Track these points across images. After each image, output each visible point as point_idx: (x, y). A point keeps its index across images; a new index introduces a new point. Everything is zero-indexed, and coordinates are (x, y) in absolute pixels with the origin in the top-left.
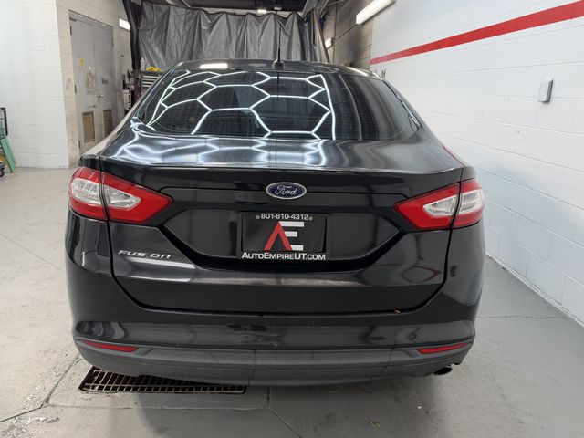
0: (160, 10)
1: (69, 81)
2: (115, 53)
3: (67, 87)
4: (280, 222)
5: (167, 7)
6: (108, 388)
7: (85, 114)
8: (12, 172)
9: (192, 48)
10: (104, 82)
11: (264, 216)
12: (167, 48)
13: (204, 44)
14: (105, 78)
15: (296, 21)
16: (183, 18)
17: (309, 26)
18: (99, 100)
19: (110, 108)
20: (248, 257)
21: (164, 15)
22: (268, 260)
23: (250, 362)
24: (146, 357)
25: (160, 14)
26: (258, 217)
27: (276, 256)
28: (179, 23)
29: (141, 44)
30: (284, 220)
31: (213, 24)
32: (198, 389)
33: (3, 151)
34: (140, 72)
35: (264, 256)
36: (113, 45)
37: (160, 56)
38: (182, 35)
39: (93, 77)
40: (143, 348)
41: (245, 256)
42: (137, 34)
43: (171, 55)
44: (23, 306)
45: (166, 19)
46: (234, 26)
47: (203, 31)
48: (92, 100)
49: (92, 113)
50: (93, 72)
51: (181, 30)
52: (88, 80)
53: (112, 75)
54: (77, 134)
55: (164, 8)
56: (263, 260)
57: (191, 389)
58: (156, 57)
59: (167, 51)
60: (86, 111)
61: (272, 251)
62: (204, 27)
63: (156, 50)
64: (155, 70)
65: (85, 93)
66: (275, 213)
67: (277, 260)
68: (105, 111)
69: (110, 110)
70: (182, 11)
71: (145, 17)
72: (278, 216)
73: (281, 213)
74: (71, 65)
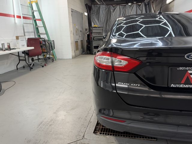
0: (97, 7)
1: (71, 31)
2: (84, 22)
3: (71, 33)
4: (188, 71)
5: (99, 5)
6: (103, 134)
7: (76, 42)
8: (55, 60)
9: (107, 18)
10: (81, 31)
11: (181, 68)
12: (99, 19)
13: (111, 16)
14: (81, 30)
15: (144, 5)
16: (104, 8)
17: (149, 6)
18: (79, 37)
19: (82, 40)
20: (174, 86)
21: (98, 8)
22: (184, 88)
23: (175, 131)
24: (129, 125)
25: (97, 8)
26: (178, 69)
27: (187, 86)
28: (103, 10)
29: (91, 18)
30: (191, 70)
31: (115, 9)
32: (137, 137)
33: (53, 54)
34: (92, 27)
35: (181, 86)
36: (83, 19)
37: (97, 22)
38: (104, 14)
39: (78, 30)
40: (128, 121)
41: (173, 85)
42: (90, 15)
43: (101, 21)
44: (68, 102)
45: (99, 10)
46: (122, 9)
47: (111, 12)
48: (77, 37)
49: (78, 41)
50: (78, 28)
51: (104, 12)
52: (76, 31)
53: (83, 29)
54: (74, 48)
55: (98, 6)
56: (181, 88)
57: (135, 137)
58: (96, 22)
59: (99, 20)
60: (76, 41)
61: (185, 84)
62: (112, 11)
63: (96, 20)
64: (96, 26)
65: (76, 35)
66: (186, 67)
67: (187, 88)
68: (81, 41)
69: (82, 41)
70: (104, 6)
71: (92, 9)
72: (187, 68)
73: (189, 67)
74: (72, 26)
